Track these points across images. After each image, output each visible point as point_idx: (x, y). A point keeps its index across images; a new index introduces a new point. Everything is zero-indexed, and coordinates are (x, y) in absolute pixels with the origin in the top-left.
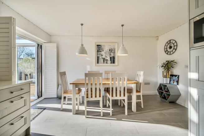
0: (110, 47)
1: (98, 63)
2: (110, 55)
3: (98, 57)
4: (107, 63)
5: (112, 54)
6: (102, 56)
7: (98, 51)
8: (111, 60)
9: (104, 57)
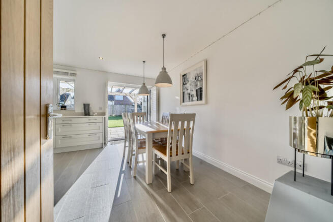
0: (196, 72)
1: (183, 102)
2: (196, 85)
3: (184, 93)
4: (192, 101)
5: (198, 83)
6: (187, 90)
7: (184, 84)
8: (197, 96)
9: (189, 91)
